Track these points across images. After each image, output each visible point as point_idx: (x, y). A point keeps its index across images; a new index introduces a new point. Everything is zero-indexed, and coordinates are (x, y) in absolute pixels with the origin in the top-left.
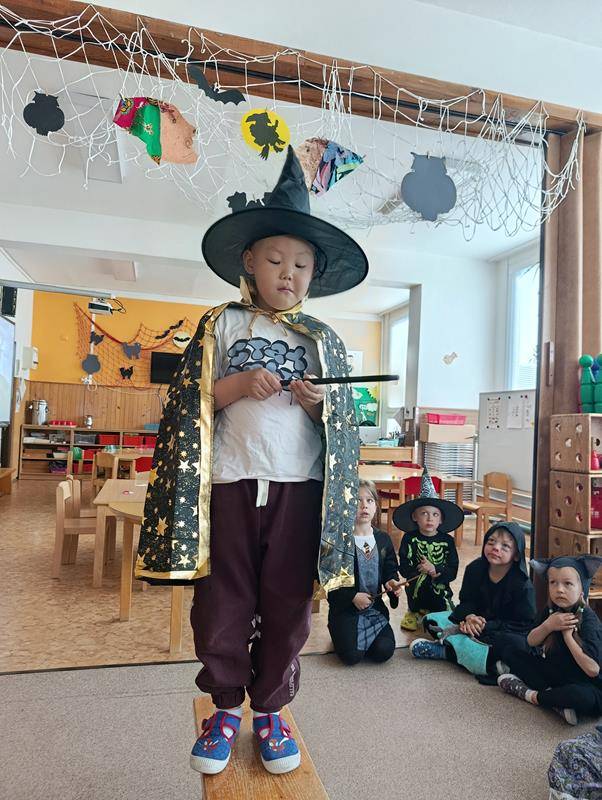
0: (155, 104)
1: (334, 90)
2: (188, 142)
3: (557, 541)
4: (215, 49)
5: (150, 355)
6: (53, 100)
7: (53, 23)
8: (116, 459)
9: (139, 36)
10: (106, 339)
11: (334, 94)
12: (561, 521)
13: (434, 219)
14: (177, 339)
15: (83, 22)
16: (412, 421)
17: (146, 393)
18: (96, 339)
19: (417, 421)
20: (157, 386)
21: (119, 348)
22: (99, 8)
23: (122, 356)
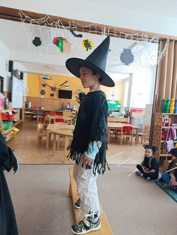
0: (61, 38)
1: (104, 33)
2: (69, 47)
3: (154, 143)
4: (76, 24)
5: (58, 90)
6: (39, 38)
7: (39, 20)
8: (50, 119)
9: (58, 22)
10: (46, 85)
11: (104, 34)
12: (155, 138)
13: (128, 65)
14: (65, 86)
15: (46, 19)
16: (128, 111)
17: (57, 101)
18: (44, 85)
19: (129, 111)
20: (60, 99)
21: (50, 88)
22: (49, 15)
23: (51, 91)
